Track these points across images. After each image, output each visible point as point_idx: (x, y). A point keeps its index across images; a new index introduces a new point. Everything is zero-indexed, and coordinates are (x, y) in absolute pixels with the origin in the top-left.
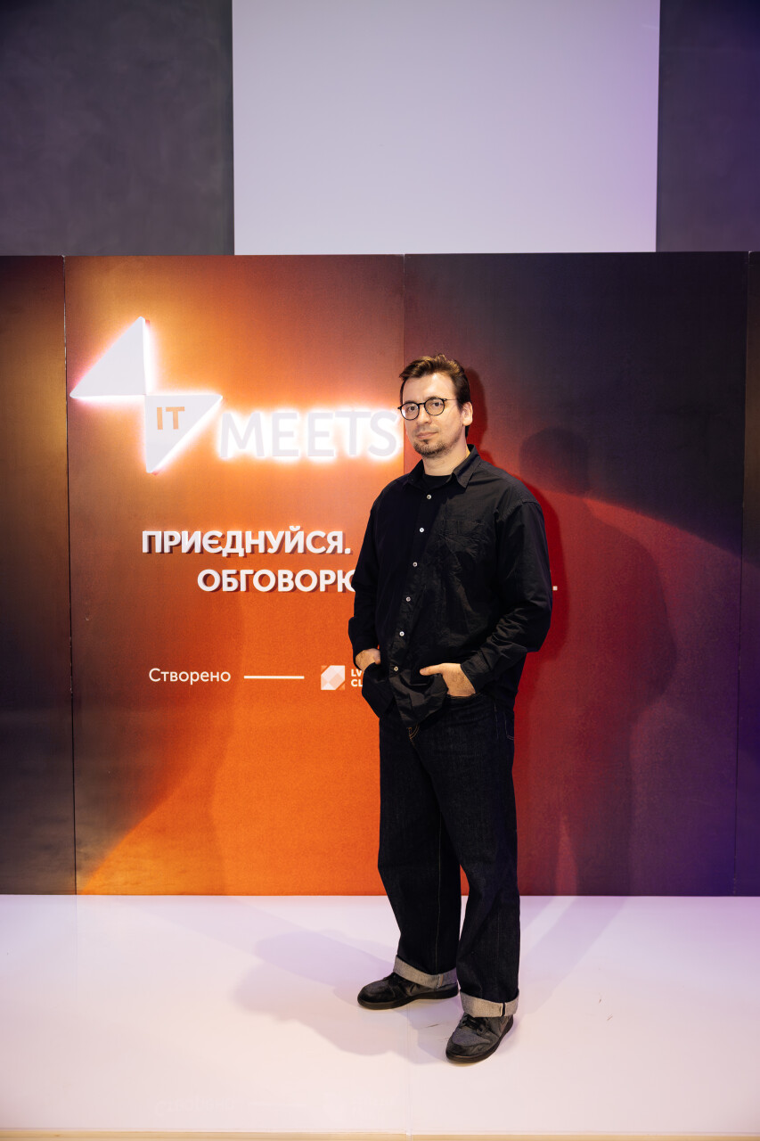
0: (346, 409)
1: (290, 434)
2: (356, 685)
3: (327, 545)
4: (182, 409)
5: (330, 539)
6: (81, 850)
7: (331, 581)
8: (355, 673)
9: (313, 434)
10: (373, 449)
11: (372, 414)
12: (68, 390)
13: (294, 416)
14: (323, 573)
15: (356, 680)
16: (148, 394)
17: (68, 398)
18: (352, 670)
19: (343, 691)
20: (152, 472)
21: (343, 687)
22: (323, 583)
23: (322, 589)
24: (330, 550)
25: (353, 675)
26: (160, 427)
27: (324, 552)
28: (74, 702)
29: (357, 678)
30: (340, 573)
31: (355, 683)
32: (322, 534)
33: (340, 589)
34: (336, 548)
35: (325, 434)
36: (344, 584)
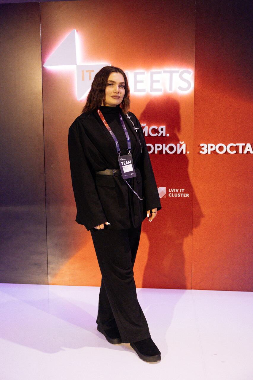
0: (167, 69)
1: (142, 82)
2: (171, 196)
3: (158, 133)
4: (93, 71)
5: (160, 130)
6: (50, 266)
7: (160, 149)
8: (171, 190)
9: (152, 81)
10: (180, 88)
11: (180, 72)
12: (43, 63)
13: (143, 73)
14: (156, 145)
15: (171, 194)
16: (78, 65)
17: (43, 67)
18: (169, 189)
19: (165, 199)
20: (79, 100)
21: (165, 197)
22: (157, 150)
23: (156, 152)
24: (160, 135)
25: (169, 191)
26: (83, 79)
27: (157, 136)
28: (47, 202)
29: (172, 193)
30: (164, 145)
31: (170, 195)
32: (156, 127)
33: (164, 153)
34: (162, 134)
35: (158, 81)
36: (166, 151)
